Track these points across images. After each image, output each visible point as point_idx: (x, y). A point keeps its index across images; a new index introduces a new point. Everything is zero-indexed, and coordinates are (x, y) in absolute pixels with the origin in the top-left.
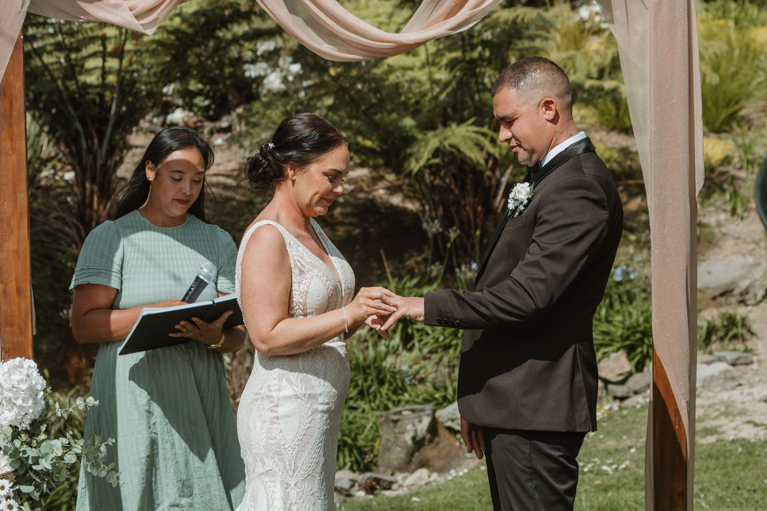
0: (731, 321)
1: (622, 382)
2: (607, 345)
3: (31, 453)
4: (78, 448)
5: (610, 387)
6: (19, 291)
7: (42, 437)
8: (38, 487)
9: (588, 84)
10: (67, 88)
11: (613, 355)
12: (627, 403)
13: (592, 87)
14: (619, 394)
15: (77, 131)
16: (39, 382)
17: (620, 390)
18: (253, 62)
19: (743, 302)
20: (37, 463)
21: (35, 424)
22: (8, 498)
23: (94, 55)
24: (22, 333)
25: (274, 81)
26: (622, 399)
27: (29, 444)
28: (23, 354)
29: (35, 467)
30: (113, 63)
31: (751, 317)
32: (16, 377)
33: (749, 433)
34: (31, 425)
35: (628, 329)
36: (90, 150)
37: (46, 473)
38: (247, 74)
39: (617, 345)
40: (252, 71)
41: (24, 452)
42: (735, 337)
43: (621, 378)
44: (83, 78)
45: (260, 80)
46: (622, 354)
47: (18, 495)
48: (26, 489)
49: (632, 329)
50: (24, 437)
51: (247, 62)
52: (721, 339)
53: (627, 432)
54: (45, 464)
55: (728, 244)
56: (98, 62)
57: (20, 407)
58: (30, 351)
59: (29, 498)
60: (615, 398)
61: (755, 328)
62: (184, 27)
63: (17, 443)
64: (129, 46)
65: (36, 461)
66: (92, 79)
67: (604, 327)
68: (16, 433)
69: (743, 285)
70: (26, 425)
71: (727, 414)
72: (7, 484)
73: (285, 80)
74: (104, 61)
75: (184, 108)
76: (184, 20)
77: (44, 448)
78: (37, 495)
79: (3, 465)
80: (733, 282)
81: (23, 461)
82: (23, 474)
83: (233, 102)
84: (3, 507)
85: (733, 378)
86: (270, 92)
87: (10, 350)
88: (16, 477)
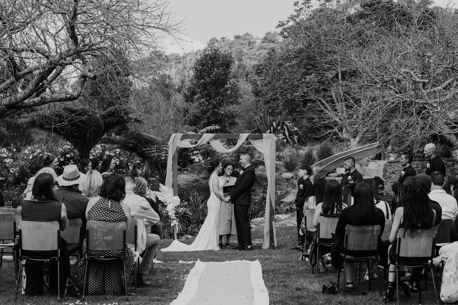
3: (178, 210)
8: (179, 215)
10: (158, 160)
16: (179, 200)
21: (179, 206)
24: (176, 193)
25: (197, 160)
28: (177, 196)
32: (176, 199)
33: (292, 225)
37: (180, 213)
40: (192, 157)
45: (195, 159)
47: (176, 216)
48: (177, 215)
51: (191, 156)
52: (290, 212)
54: (180, 211)
55: (292, 194)
56: (165, 155)
57: (177, 203)
63: (176, 209)
65: (179, 211)
66: (163, 158)
68: (176, 207)
70: (177, 206)
71: (288, 223)
73: (199, 160)
77: (180, 209)
78: (178, 217)
79: (174, 212)
80: (292, 201)
81: (177, 211)
82: (177, 213)
83: (188, 164)
84: (174, 218)
85: (290, 218)
86: (196, 162)
87: (175, 195)
88: (176, 214)
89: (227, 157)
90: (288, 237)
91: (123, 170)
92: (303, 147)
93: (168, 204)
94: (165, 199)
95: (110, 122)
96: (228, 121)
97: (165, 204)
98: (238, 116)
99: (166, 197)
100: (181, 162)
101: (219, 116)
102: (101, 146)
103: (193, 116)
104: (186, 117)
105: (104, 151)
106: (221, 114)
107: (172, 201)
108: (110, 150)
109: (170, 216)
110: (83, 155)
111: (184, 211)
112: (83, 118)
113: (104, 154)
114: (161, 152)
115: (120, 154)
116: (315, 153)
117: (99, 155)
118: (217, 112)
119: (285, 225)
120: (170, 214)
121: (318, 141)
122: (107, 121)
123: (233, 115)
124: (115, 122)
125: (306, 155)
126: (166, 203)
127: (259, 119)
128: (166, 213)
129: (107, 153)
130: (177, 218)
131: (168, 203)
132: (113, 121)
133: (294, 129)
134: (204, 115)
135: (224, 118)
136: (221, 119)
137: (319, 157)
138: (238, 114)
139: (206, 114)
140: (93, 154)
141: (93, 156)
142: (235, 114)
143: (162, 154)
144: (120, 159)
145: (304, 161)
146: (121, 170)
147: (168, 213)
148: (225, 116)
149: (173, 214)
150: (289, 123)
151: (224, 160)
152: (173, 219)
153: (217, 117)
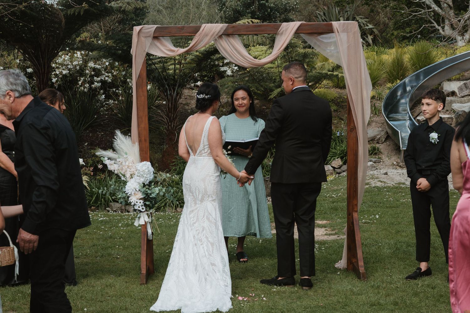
0: (374, 149)
1: (339, 168)
2: (335, 156)
3: (149, 192)
4: (164, 190)
5: (336, 169)
6: (145, 140)
7: (153, 187)
8: (151, 202)
9: (329, 73)
10: (163, 75)
11: (337, 159)
12: (341, 174)
13: (330, 74)
14: (338, 172)
15: (166, 88)
16: (152, 169)
17: (338, 171)
18: (223, 66)
19: (378, 143)
20: (151, 195)
21: (150, 182)
22: (142, 206)
23: (172, 64)
24: (146, 154)
25: (229, 73)
26: (339, 173)
27: (149, 189)
28: (147, 160)
29: (150, 196)
30: (178, 66)
31: (381, 147)
32: (144, 168)
33: (379, 184)
34: (149, 183)
35: (341, 151)
36: (171, 94)
37: (154, 198)
38: (221, 70)
39: (337, 157)
40: (222, 69)
41: (147, 191)
42: (376, 154)
43: (339, 167)
44: (168, 72)
45: (226, 71)
46: (339, 160)
47: (145, 205)
48: (148, 203)
49: (343, 151)
50: (147, 187)
51: (221, 66)
52: (371, 154)
53: (340, 184)
54: (153, 195)
56: (173, 66)
57: (146, 177)
58: (149, 159)
59: (148, 206)
60: (337, 173)
61: (382, 151)
62: (200, 55)
63: (145, 189)
64: (183, 62)
65: (151, 194)
66: (171, 72)
67: (334, 151)
68: (144, 185)
69: (378, 137)
70: (147, 183)
71: (372, 178)
72: (142, 201)
73: (232, 72)
74: (175, 66)
75: (201, 81)
76: (200, 53)
77: (153, 190)
78: (151, 205)
79: (140, 195)
80: (375, 136)
81: (147, 194)
82: (147, 198)
83: (216, 79)
84: (140, 209)
85: (374, 167)
86: (228, 75)
87: (143, 159)
88: (145, 199)
89: (272, 68)
90: (377, 217)
91: (118, 89)
92: (387, 50)
93: (128, 179)
94: (122, 169)
95: (74, 14)
96: (280, 17)
97: (123, 178)
98: (293, 10)
99: (124, 164)
100: (205, 76)
101: (267, 11)
102: (81, 54)
103: (233, 10)
104: (222, 12)
105: (86, 62)
106: (270, 8)
107: (136, 173)
108: (96, 60)
109: (132, 204)
110: (39, 71)
111: (162, 194)
112: (21, 7)
113: (86, 66)
114: (167, 62)
115: (112, 66)
116: (406, 58)
117: (78, 68)
118: (265, 4)
119: (367, 184)
120: (133, 199)
121: (409, 42)
122: (69, 12)
123: (286, 9)
124: (82, 13)
125: (394, 61)
126: (124, 176)
127: (322, 14)
128: (124, 198)
129: (91, 64)
130: (148, 209)
131: (128, 175)
132: (79, 13)
133: (368, 26)
134: (247, 9)
135: (274, 13)
136: (269, 15)
137: (413, 65)
138: (293, 7)
139: (249, 7)
140: (69, 67)
141: (69, 70)
142: (290, 7)
143: (169, 66)
144: (112, 73)
145: (390, 71)
146: (114, 90)
147: (128, 197)
148: (276, 10)
149: (139, 201)
150: (361, 18)
151: (268, 73)
152: (141, 212)
153: (264, 12)
